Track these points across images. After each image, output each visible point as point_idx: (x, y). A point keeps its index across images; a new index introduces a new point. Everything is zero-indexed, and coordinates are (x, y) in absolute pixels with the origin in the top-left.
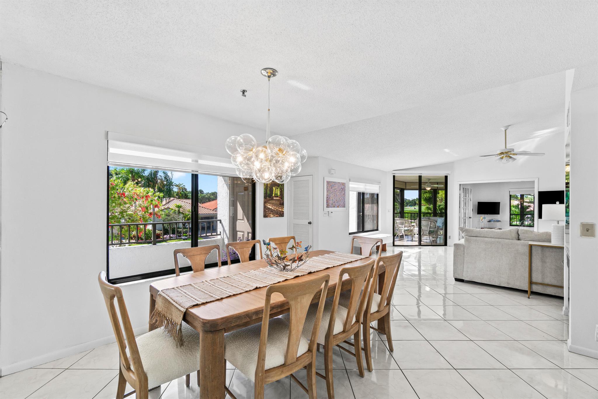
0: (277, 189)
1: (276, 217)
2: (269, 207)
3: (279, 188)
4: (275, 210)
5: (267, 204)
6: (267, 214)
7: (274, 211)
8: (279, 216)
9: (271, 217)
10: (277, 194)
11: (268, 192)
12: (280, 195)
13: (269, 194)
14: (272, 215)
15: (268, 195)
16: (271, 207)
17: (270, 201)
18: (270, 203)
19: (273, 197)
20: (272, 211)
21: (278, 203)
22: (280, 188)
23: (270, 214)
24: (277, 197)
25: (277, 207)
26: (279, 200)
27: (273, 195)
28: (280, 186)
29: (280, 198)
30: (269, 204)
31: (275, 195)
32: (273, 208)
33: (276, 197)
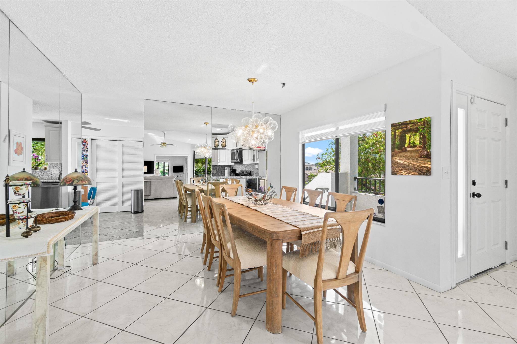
0: (414, 135)
1: (412, 175)
2: (399, 161)
3: (418, 133)
4: (411, 165)
5: (395, 158)
6: (396, 171)
7: (407, 167)
8: (419, 173)
9: (402, 175)
10: (414, 142)
11: (397, 142)
12: (420, 143)
13: (398, 145)
14: (404, 173)
15: (396, 146)
16: (401, 162)
17: (401, 154)
18: (401, 157)
19: (406, 148)
20: (404, 166)
21: (417, 155)
22: (421, 134)
23: (401, 170)
24: (415, 146)
25: (413, 162)
26: (418, 150)
27: (406, 145)
28: (421, 130)
29: (420, 147)
30: (398, 158)
31: (409, 144)
32: (405, 163)
33: (411, 147)
